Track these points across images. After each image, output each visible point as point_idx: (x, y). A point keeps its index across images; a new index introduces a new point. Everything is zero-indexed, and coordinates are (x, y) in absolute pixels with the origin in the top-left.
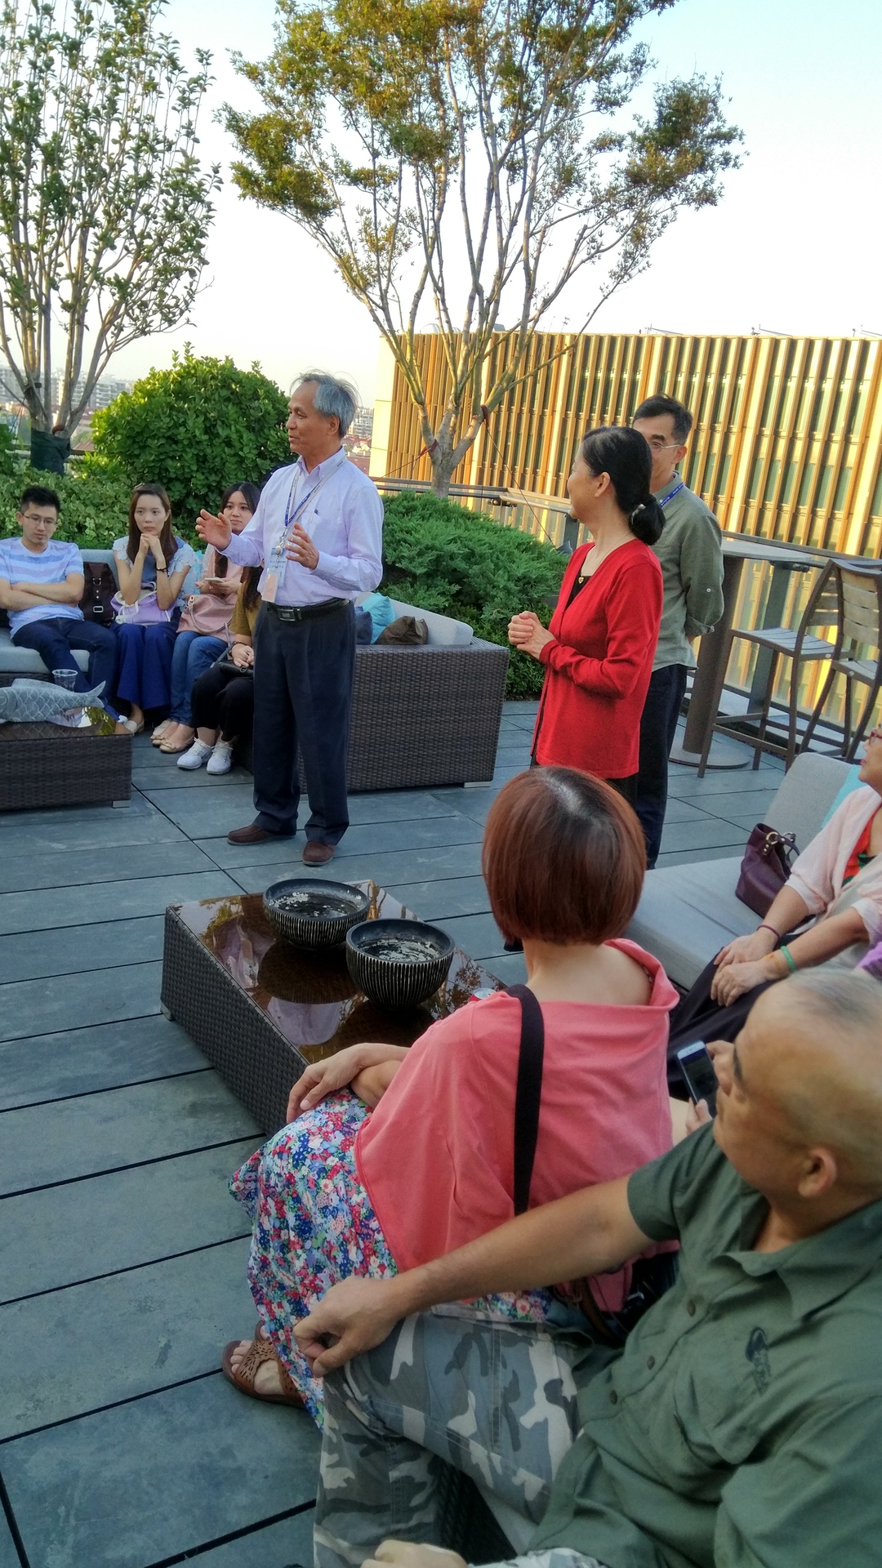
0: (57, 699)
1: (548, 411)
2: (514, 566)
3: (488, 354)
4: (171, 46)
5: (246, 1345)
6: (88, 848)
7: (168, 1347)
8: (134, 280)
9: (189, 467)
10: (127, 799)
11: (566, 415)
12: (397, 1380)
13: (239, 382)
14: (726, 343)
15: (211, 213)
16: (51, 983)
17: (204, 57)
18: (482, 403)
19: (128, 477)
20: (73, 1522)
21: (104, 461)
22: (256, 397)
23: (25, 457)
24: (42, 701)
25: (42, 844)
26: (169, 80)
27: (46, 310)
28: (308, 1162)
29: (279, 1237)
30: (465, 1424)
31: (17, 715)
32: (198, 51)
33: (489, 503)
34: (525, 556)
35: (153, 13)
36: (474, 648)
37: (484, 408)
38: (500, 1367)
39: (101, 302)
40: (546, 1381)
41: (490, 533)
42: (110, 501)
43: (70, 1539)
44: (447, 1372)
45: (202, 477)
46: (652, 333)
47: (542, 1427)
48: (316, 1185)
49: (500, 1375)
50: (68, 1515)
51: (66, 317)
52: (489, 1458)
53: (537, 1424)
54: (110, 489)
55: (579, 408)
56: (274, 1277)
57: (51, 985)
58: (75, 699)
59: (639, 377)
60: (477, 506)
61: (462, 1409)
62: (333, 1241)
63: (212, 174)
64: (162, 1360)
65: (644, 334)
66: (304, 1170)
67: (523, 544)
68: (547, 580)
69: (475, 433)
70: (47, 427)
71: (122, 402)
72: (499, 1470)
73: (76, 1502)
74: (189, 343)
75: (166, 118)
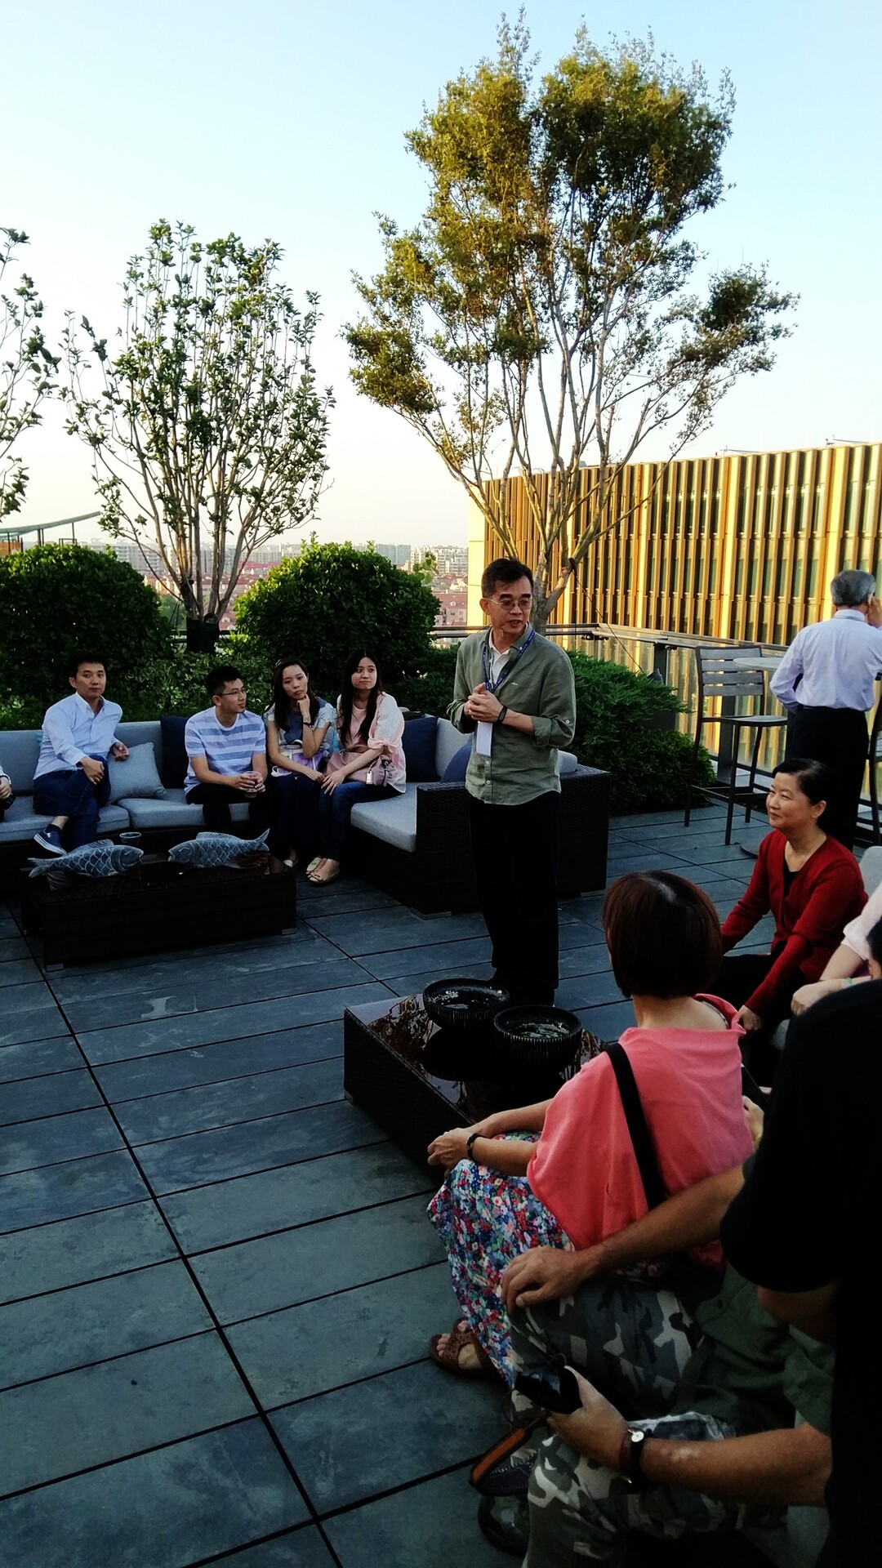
0: (232, 846)
1: (633, 536)
2: (609, 696)
3: (572, 514)
4: (286, 293)
5: (446, 1337)
6: (267, 970)
7: (385, 1343)
8: (267, 489)
9: (320, 638)
10: (293, 926)
11: (652, 537)
12: (564, 1315)
13: (358, 561)
14: (802, 456)
15: (326, 426)
16: (254, 1079)
17: (313, 298)
18: (569, 556)
19: (268, 651)
20: (331, 1461)
21: (245, 638)
22: (373, 572)
23: (182, 641)
24: (219, 849)
25: (230, 968)
26: (286, 321)
27: (195, 521)
28: (482, 1187)
29: (471, 1249)
30: (615, 1346)
31: (201, 863)
32: (308, 293)
33: (583, 638)
34: (619, 686)
35: (268, 269)
36: (579, 774)
37: (571, 559)
38: (637, 1307)
39: (240, 508)
40: (670, 1315)
41: (586, 669)
42: (255, 673)
43: (332, 1472)
44: (599, 1309)
45: (331, 645)
46: (728, 454)
47: (670, 1345)
48: (491, 1202)
49: (637, 1312)
50: (327, 1457)
51: (212, 526)
52: (635, 1370)
53: (665, 1344)
54: (253, 663)
55: (663, 530)
56: (471, 1281)
57: (254, 1081)
58: (246, 845)
59: (719, 495)
60: (573, 643)
61: (614, 1336)
62: (509, 1241)
63: (326, 396)
64: (381, 1353)
65: (721, 455)
66: (480, 1193)
67: (616, 675)
68: (641, 705)
69: (565, 582)
70: (200, 617)
71: (260, 588)
72: (643, 1379)
73: (332, 1447)
74: (315, 533)
75: (284, 348)
